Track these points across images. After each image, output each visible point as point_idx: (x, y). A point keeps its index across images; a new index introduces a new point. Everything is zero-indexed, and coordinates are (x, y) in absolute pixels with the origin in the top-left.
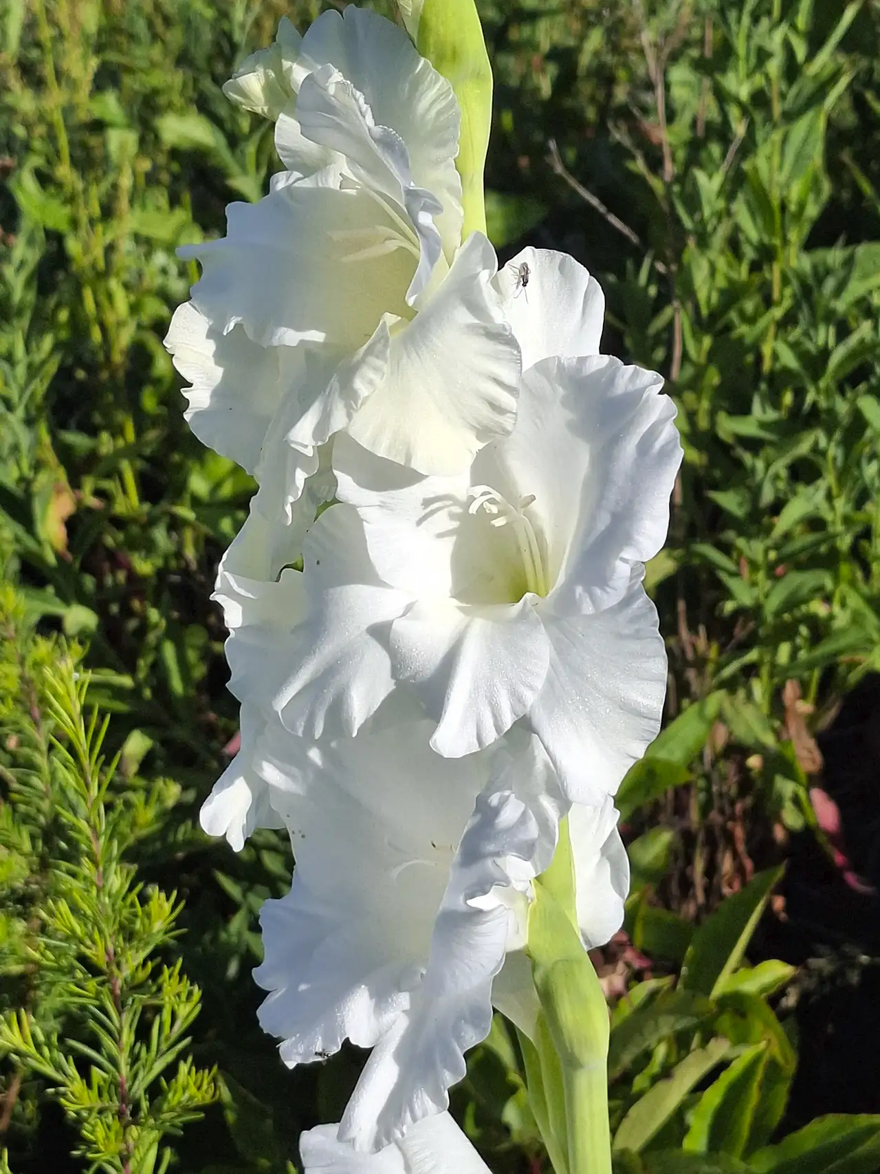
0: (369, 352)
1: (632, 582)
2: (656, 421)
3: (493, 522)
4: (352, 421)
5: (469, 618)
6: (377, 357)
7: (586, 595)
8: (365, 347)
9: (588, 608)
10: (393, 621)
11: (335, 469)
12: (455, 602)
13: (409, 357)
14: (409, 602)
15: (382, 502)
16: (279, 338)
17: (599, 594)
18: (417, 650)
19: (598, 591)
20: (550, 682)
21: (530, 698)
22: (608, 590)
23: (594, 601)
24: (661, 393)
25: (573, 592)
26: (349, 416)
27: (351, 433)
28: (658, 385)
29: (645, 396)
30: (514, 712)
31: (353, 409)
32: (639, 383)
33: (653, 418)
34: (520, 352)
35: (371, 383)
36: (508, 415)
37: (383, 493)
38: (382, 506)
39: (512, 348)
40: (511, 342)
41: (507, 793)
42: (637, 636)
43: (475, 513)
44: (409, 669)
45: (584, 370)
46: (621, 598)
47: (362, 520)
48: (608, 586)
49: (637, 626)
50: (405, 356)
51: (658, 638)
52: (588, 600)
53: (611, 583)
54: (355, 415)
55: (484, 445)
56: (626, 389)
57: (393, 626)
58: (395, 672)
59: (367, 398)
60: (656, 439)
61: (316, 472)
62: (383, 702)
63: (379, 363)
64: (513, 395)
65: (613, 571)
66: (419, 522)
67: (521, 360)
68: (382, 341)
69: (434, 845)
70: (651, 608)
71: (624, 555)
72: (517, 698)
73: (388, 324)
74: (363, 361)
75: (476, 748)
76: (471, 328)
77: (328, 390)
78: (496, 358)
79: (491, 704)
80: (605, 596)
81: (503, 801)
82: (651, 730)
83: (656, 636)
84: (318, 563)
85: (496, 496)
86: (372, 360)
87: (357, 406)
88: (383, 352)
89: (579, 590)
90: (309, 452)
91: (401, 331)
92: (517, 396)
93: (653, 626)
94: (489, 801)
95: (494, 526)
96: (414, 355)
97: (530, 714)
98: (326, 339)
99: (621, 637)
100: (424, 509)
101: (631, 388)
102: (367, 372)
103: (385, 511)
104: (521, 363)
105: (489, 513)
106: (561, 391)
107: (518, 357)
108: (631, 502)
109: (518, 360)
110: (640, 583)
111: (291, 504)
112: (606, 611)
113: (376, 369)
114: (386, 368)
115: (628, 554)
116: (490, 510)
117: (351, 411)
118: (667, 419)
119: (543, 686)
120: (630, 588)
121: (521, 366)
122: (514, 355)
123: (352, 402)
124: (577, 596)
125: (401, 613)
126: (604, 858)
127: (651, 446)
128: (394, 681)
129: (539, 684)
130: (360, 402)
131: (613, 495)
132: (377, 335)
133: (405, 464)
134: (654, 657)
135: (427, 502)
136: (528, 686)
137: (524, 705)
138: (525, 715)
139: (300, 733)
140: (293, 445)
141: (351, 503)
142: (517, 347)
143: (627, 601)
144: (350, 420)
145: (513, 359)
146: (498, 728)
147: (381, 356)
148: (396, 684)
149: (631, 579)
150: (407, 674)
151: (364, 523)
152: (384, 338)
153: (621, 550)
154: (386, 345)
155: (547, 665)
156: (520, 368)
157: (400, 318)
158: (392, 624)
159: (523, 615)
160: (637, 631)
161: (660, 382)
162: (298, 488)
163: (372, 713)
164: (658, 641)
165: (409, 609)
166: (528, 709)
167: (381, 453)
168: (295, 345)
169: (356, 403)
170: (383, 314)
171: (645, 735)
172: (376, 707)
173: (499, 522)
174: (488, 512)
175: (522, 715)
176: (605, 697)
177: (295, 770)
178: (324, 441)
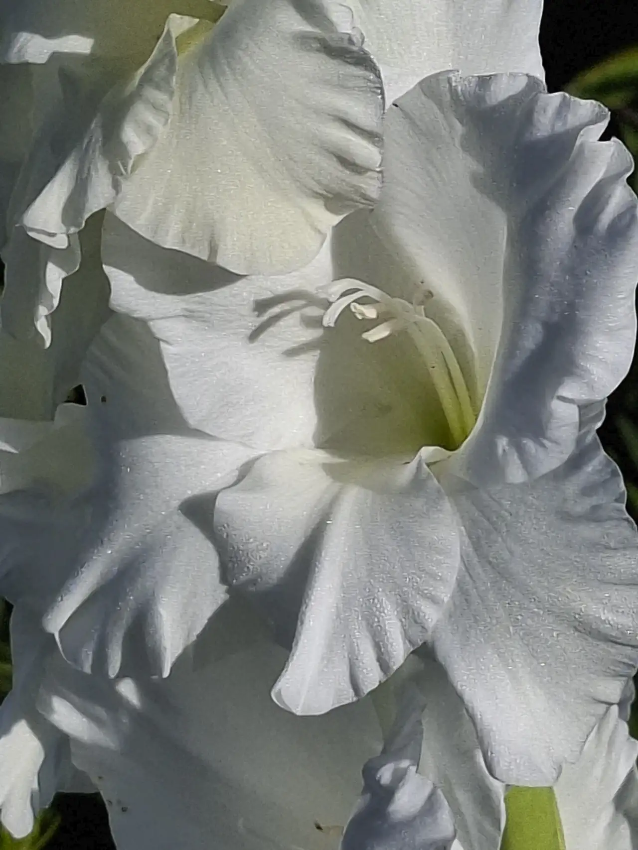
0: (147, 79)
1: (583, 431)
2: (600, 181)
3: (365, 336)
4: (120, 195)
5: (338, 484)
6: (158, 87)
7: (514, 450)
8: (142, 70)
9: (516, 474)
10: (218, 493)
11: (106, 264)
12: (322, 456)
13: (206, 86)
14: (244, 460)
15: (186, 310)
16: (19, 51)
17: (533, 451)
18: (255, 541)
19: (530, 444)
20: (461, 589)
21: (431, 615)
22: (545, 442)
23: (526, 463)
24: (605, 137)
25: (493, 446)
26: (116, 186)
27: (119, 214)
28: (599, 124)
29: (578, 143)
30: (407, 638)
31: (122, 174)
32: (572, 120)
33: (596, 174)
34: (379, 77)
35: (149, 130)
36: (369, 173)
37: (187, 297)
38: (189, 315)
39: (366, 70)
40: (363, 61)
41: (405, 764)
42: (594, 516)
43: (332, 325)
44: (246, 570)
45: (487, 98)
46: (566, 457)
47: (159, 340)
48: (545, 438)
49: (594, 501)
50: (201, 88)
51: (627, 520)
52: (515, 456)
53: (549, 433)
54: (125, 186)
55: (341, 217)
56: (553, 129)
57: (219, 503)
58: (226, 574)
59: (141, 157)
60: (602, 210)
61: (77, 269)
62: (211, 620)
63: (159, 97)
64: (374, 143)
65: (551, 415)
66: (254, 336)
67: (381, 88)
68: (167, 61)
69: (319, 828)
70: (614, 474)
71: (565, 391)
72: (411, 617)
73: (174, 35)
74: (137, 95)
75: (349, 697)
76: (303, 40)
77: (86, 141)
78: (342, 86)
79: (370, 625)
80: (541, 454)
81: (399, 777)
82: (626, 660)
83: (624, 517)
84: (104, 399)
85: (372, 291)
86: (151, 93)
87: (126, 170)
88: (167, 80)
89: (503, 443)
90: (60, 242)
91: (195, 46)
92: (380, 144)
93: (617, 500)
94: (378, 776)
95: (367, 341)
96: (213, 85)
97: (433, 642)
98: (93, 48)
99: (567, 517)
100: (258, 316)
101: (559, 127)
102: (142, 113)
103: (195, 323)
104: (382, 93)
105: (363, 319)
106: (459, 128)
107: (378, 85)
108: (572, 307)
109: (378, 88)
110: (593, 434)
111: (46, 317)
112: (545, 476)
113: (157, 108)
114: (171, 107)
115: (570, 389)
116: (362, 314)
117: (119, 177)
118: (619, 175)
119: (452, 597)
120: (579, 441)
121: (383, 98)
122: (370, 81)
123: (119, 163)
124: (500, 451)
125: (232, 479)
126: (621, 816)
127: (596, 219)
128: (225, 587)
129: (445, 594)
130: (131, 163)
131: (543, 298)
132: (160, 51)
133: (209, 258)
134: (625, 548)
135: (261, 306)
136: (428, 598)
137: (423, 627)
138: (425, 643)
139: (87, 669)
140: (31, 234)
141: (135, 316)
142: (374, 69)
143: (575, 463)
144: (117, 193)
145: (370, 88)
146: (383, 663)
147: (163, 85)
148: (228, 592)
149: (581, 424)
150: (243, 577)
151: (162, 345)
152: (169, 58)
153: (559, 384)
154: (171, 69)
155: (457, 563)
156: (381, 101)
157: (197, 20)
158: (215, 499)
159: (417, 484)
160: (595, 508)
161: (605, 117)
162: (52, 297)
163: (194, 638)
164: (626, 523)
165: (245, 471)
166: (430, 633)
167: (170, 242)
168: (43, 61)
169: (125, 166)
170: (167, 17)
171: (618, 669)
172: (199, 630)
173: (376, 335)
174: (360, 317)
175: (420, 643)
176: (550, 612)
177: (101, 712)
178: (78, 226)
